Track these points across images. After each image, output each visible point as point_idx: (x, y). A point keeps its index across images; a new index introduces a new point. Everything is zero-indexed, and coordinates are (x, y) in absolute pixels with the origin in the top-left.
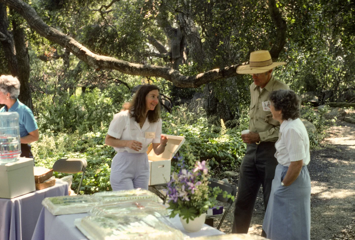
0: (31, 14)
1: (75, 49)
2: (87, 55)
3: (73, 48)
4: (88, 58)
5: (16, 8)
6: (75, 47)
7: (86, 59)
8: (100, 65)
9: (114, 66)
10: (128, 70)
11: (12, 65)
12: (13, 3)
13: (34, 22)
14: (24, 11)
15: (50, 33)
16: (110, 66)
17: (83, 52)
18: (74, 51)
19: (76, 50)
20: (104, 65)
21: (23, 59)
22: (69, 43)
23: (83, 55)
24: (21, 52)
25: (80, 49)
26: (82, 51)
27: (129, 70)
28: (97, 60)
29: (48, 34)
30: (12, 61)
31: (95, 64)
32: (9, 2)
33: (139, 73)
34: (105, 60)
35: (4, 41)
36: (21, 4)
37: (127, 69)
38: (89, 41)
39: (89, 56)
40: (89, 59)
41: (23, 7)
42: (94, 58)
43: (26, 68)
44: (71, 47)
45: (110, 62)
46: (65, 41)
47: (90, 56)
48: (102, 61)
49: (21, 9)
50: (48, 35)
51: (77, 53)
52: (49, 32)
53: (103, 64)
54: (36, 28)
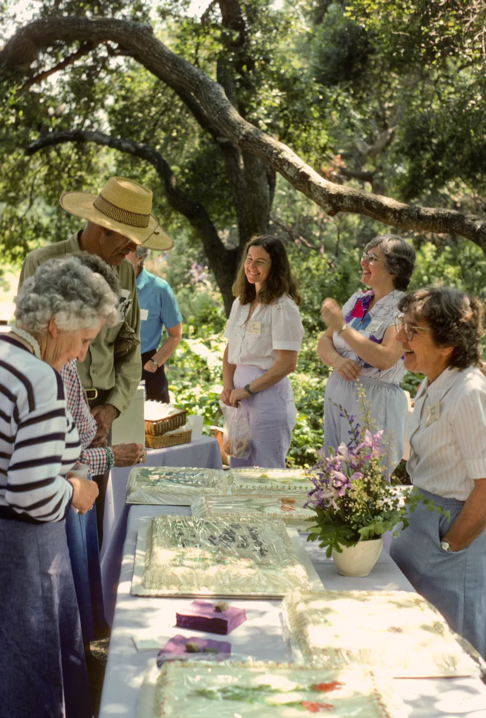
0: (214, 96)
1: (290, 169)
2: (311, 182)
3: (285, 168)
4: (312, 190)
5: (188, 83)
6: (290, 165)
7: (309, 189)
8: (336, 204)
9: (365, 208)
10: (392, 217)
11: (239, 192)
12: (183, 74)
13: (218, 112)
14: (201, 89)
15: (244, 136)
16: (355, 207)
17: (304, 177)
18: (288, 173)
19: (290, 172)
20: (344, 204)
21: (256, 180)
22: (280, 156)
23: (303, 182)
24: (253, 167)
25: (299, 169)
26: (303, 173)
27: (395, 217)
28: (331, 195)
29: (241, 137)
30: (238, 184)
31: (325, 203)
32: (176, 72)
33: (414, 225)
34: (347, 194)
35: (226, 143)
36: (198, 76)
37: (389, 214)
38: (410, 148)
39: (314, 185)
40: (315, 191)
41: (200, 82)
42: (325, 189)
43: (261, 198)
44: (282, 165)
45: (357, 198)
46: (272, 153)
47: (318, 184)
48: (339, 197)
49: (197, 85)
50: (242, 140)
51: (292, 178)
52: (244, 133)
53: (342, 202)
54: (221, 124)
